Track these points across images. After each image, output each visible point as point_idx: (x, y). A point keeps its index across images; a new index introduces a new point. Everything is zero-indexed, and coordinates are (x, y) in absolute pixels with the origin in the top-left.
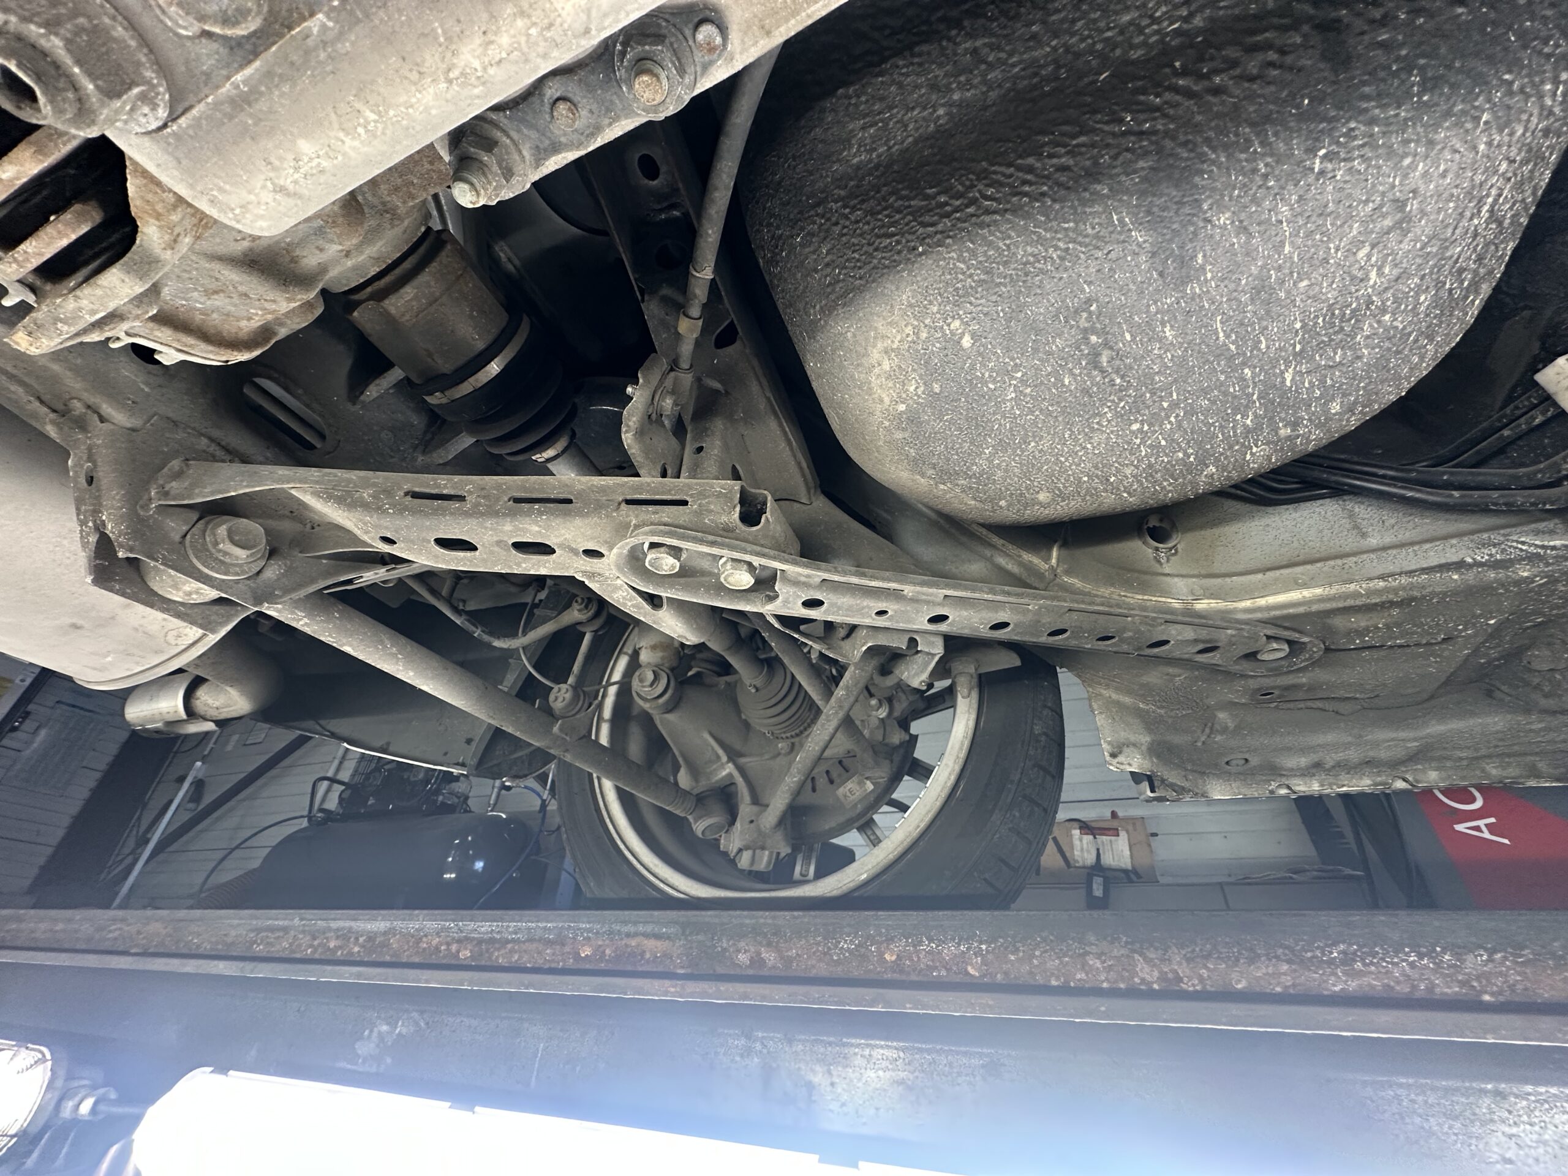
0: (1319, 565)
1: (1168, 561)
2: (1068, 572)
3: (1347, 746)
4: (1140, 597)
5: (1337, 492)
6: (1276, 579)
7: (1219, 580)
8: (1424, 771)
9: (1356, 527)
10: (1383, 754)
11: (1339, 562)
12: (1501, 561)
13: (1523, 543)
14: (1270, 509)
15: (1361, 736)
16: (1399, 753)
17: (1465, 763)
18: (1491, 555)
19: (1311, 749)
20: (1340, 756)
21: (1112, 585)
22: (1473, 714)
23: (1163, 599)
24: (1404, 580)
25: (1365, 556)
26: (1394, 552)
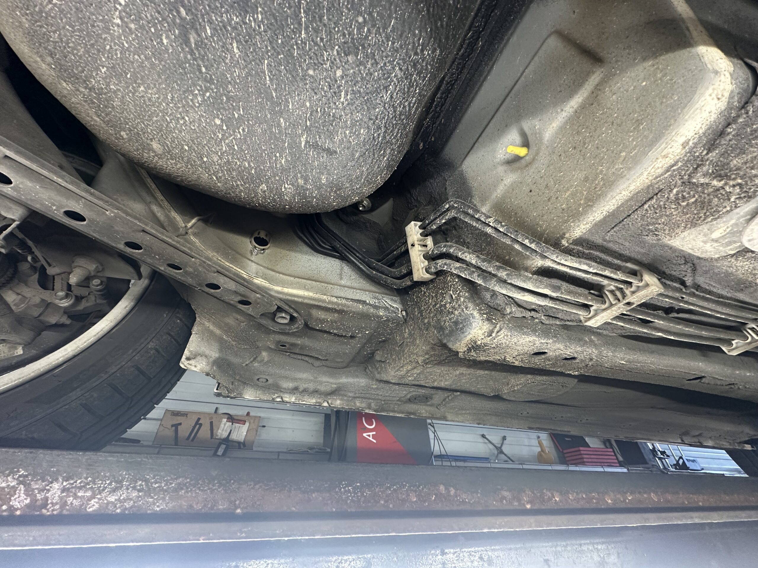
0: (318, 283)
1: (256, 255)
2: (195, 234)
3: (310, 381)
4: (228, 264)
5: (343, 258)
6: (298, 283)
7: (274, 273)
8: (336, 400)
9: (341, 274)
10: (322, 388)
11: (326, 285)
12: (377, 306)
13: (386, 302)
14: (315, 254)
15: (317, 378)
16: (328, 389)
17: (350, 399)
18: (375, 303)
19: (295, 380)
20: (306, 386)
21: (217, 252)
22: (357, 376)
23: (239, 270)
24: (344, 301)
25: (336, 286)
26: (347, 289)
